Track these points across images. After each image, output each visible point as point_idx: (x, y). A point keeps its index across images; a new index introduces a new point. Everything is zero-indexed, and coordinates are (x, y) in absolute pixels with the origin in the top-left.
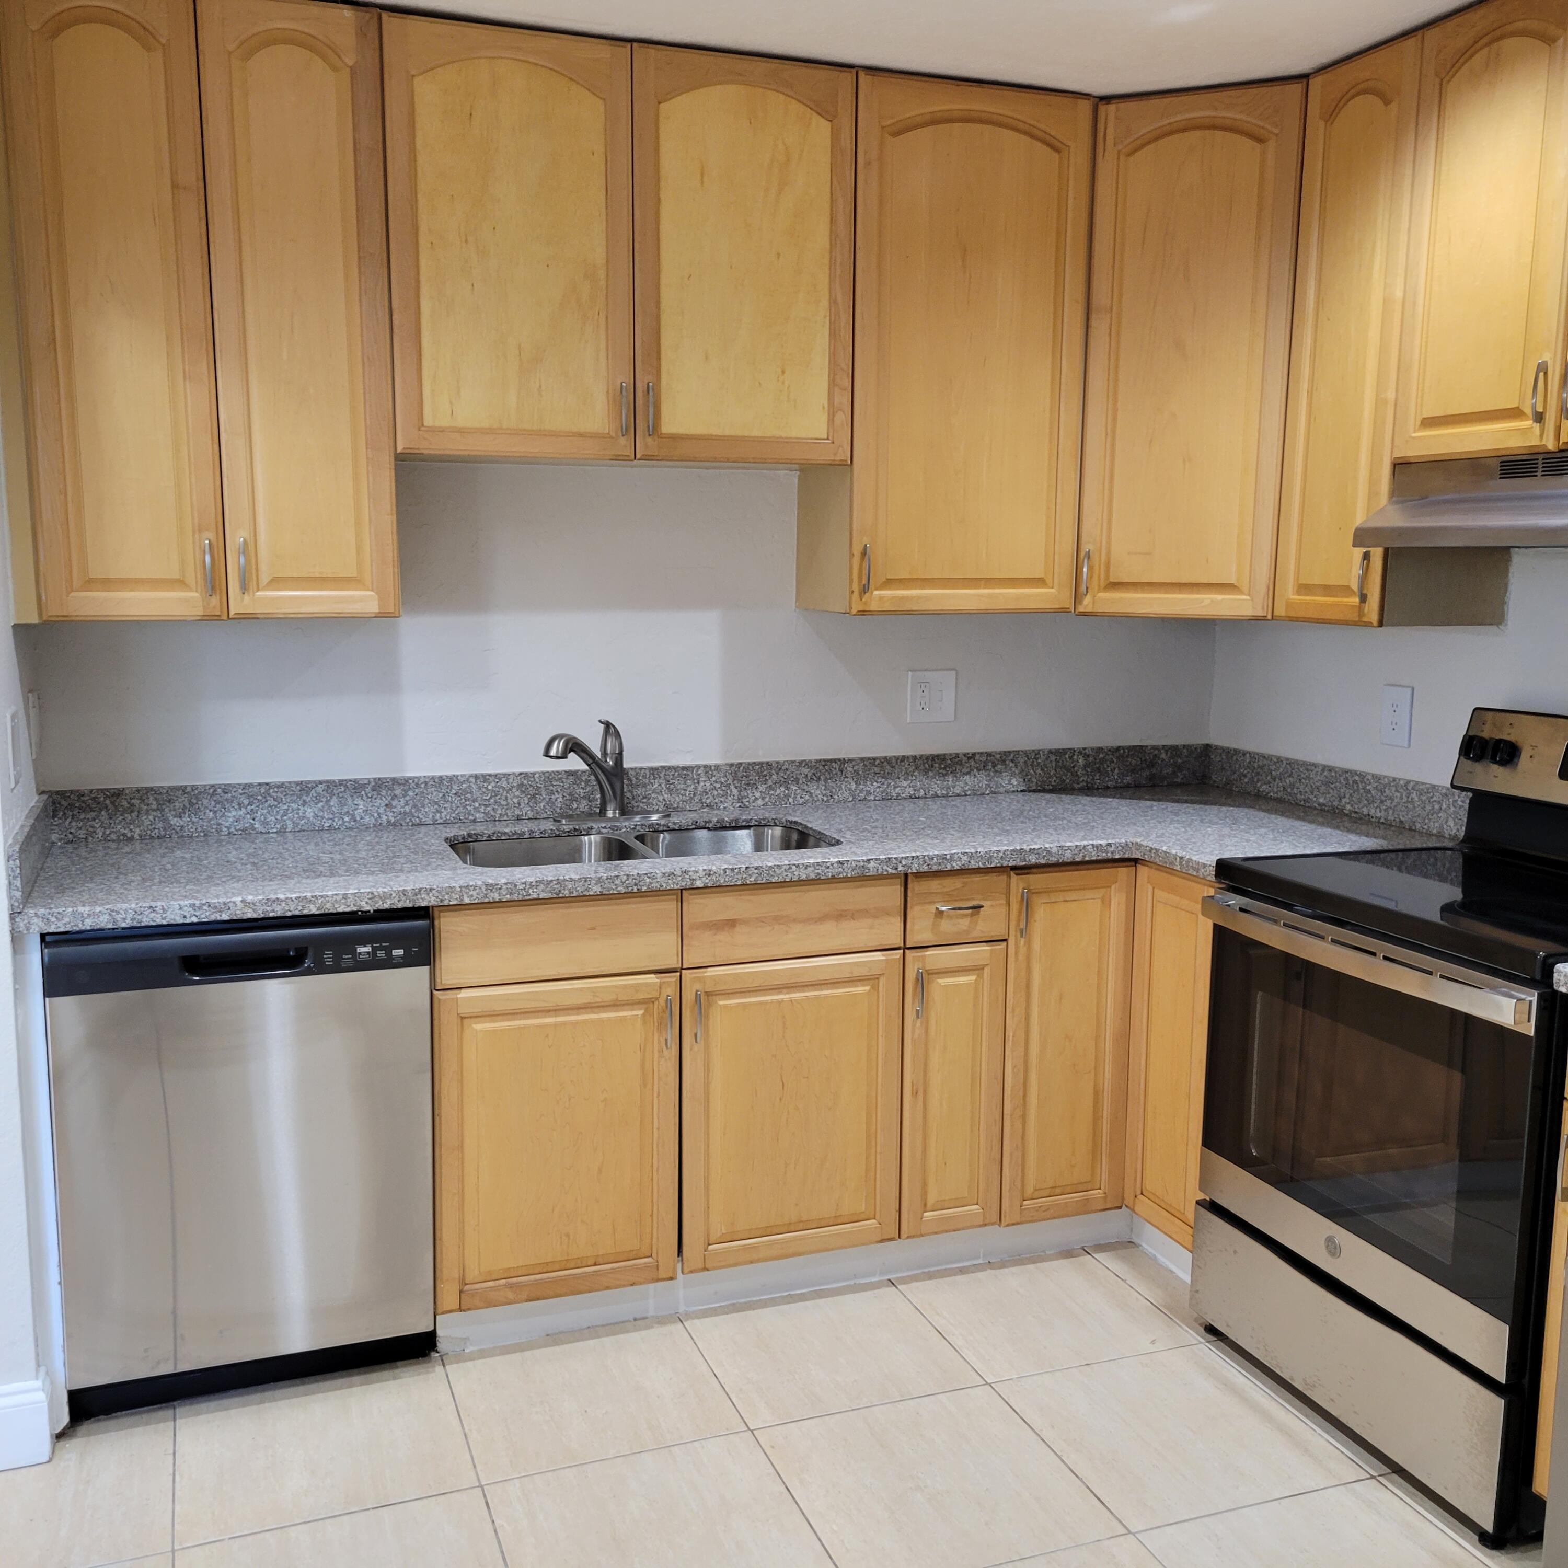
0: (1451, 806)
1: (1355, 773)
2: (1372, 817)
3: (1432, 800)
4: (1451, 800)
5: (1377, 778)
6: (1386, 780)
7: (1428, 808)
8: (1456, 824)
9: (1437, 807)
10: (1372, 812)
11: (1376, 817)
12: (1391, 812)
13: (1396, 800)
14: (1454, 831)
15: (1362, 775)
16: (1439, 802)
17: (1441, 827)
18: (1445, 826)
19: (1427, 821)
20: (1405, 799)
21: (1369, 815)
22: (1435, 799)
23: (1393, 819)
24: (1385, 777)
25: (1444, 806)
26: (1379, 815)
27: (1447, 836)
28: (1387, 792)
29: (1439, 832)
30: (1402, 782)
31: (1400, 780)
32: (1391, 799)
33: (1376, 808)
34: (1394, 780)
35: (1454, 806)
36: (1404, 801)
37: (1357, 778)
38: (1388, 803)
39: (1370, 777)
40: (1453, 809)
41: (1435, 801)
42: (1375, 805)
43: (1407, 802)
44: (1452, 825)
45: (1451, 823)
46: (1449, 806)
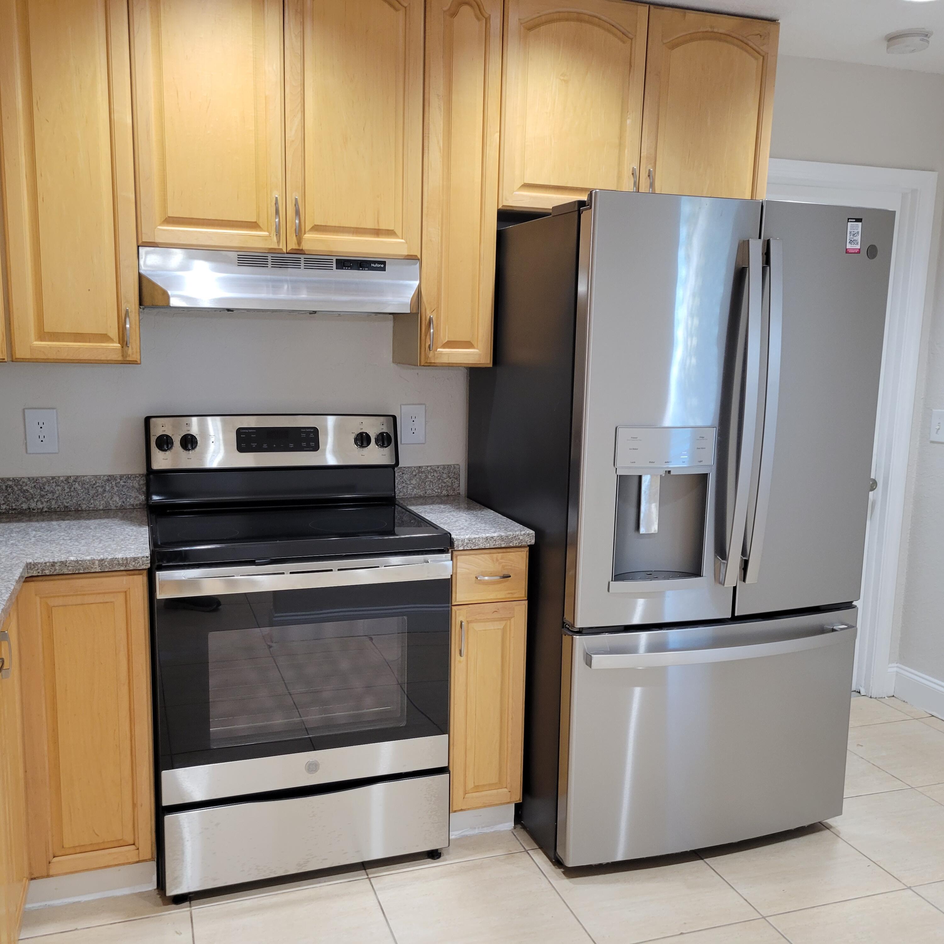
0: (115, 487)
1: (8, 479)
2: (33, 510)
3: (95, 486)
4: (114, 483)
5: (35, 480)
6: (44, 479)
7: (92, 492)
8: (120, 498)
9: (100, 490)
10: (33, 505)
11: (38, 509)
12: (53, 502)
13: (57, 492)
14: (120, 503)
15: (16, 481)
16: (102, 486)
17: (107, 503)
18: (111, 502)
19: (92, 501)
20: (67, 490)
21: (30, 509)
22: (98, 484)
23: (56, 506)
24: (42, 478)
25: (108, 488)
26: (41, 506)
27: (113, 508)
28: (47, 488)
29: (106, 507)
30: (62, 479)
31: (59, 477)
32: (53, 493)
33: (37, 501)
34: (53, 478)
35: (117, 486)
36: (66, 491)
37: (10, 483)
38: (50, 496)
39: (26, 480)
40: (116, 489)
41: (99, 486)
42: (36, 500)
43: (70, 491)
44: (117, 500)
45: (116, 498)
46: (112, 487)
